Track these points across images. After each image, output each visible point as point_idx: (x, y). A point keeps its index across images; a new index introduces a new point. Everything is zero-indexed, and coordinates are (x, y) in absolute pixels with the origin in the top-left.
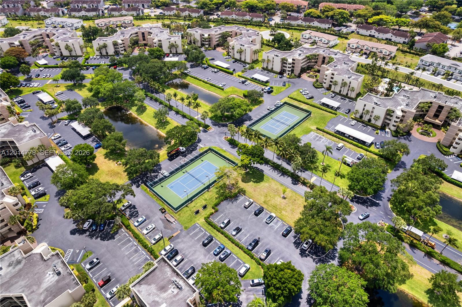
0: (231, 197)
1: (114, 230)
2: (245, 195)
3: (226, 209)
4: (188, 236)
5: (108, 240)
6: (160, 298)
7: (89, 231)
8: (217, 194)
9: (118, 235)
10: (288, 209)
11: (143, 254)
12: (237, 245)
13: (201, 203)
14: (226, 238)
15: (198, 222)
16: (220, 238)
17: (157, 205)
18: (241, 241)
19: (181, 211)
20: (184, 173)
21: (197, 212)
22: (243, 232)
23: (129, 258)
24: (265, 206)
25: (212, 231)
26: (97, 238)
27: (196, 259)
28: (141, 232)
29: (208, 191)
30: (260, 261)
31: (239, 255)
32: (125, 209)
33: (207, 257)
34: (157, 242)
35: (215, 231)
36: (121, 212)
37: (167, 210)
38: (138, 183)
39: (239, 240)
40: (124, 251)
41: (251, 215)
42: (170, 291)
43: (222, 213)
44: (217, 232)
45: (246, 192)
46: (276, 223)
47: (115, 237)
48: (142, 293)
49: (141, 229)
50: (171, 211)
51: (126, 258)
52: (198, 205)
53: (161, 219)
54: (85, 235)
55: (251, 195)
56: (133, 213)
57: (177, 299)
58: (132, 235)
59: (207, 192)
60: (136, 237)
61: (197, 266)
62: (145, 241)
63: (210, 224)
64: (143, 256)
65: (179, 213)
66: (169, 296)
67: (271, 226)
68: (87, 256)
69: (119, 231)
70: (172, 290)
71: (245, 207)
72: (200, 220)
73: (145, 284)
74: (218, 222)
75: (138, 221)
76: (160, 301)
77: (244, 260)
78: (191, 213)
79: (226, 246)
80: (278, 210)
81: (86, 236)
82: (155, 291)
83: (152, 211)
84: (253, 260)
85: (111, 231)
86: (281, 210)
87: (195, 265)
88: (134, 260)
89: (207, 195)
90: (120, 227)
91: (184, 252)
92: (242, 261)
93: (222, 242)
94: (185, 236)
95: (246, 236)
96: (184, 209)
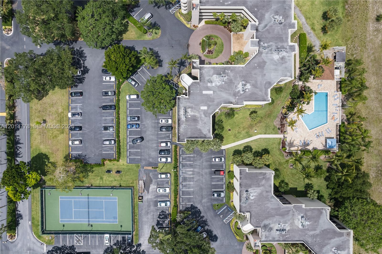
0: (82, 162)
1: (187, 213)
2: (69, 154)
3: (95, 154)
4: (143, 157)
5: (197, 208)
6: (201, 115)
7: (204, 229)
8: (88, 176)
9: (187, 206)
10: (53, 109)
11: (182, 172)
12: (118, 118)
13: (108, 178)
14: (120, 131)
15: (125, 163)
16: (124, 135)
17: (140, 210)
18: (113, 119)
19: (128, 185)
20: (92, 226)
21: (118, 172)
22: (104, 124)
23: (193, 178)
24: (67, 129)
25: (124, 145)
26: (203, 217)
27: (152, 135)
28: (170, 194)
29: (92, 185)
30: (116, 93)
31: (125, 110)
32: (166, 228)
33: (145, 129)
34: (167, 173)
35: (121, 144)
36: (171, 227)
37: (137, 197)
38: (136, 249)
39: (113, 121)
40: (193, 187)
41: (85, 132)
42: (192, 114)
43: (101, 154)
44: (121, 141)
45: (64, 156)
46: (76, 108)
47: (190, 206)
48: (208, 128)
49: (168, 196)
50: (135, 193)
51: (195, 180)
52: (111, 179)
53: (148, 192)
54: (209, 228)
55: (65, 149)
56: (163, 218)
57: (192, 105)
58: (178, 196)
59: (94, 185)
60: (176, 192)
61: (156, 129)
62: (173, 182)
63: (119, 153)
64: (183, 171)
65: (131, 185)
66: (195, 111)
67: (81, 109)
68: (218, 205)
69: (184, 209)
70: (190, 113)
71: (81, 143)
72: (123, 163)
73: (202, 133)
74: (112, 149)
75: (166, 205)
76: (202, 113)
77: (125, 104)
78: (123, 177)
79: (125, 125)
80: (62, 116)
81: (208, 226)
82: (200, 122)
83: (149, 206)
84: (120, 99)
85: (190, 215)
86: (59, 115)
87: (158, 131)
88: (191, 173)
89: (97, 182)
90: (181, 212)
91: (156, 148)
92: (127, 104)
93: (125, 130)
94: (145, 160)
95: (106, 119)
96: (124, 185)
